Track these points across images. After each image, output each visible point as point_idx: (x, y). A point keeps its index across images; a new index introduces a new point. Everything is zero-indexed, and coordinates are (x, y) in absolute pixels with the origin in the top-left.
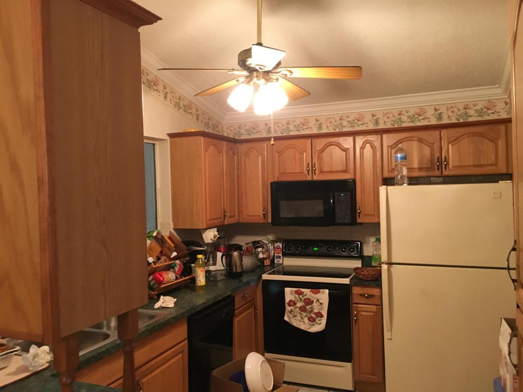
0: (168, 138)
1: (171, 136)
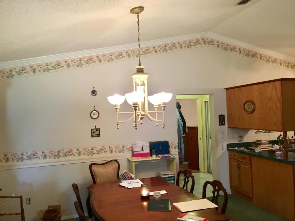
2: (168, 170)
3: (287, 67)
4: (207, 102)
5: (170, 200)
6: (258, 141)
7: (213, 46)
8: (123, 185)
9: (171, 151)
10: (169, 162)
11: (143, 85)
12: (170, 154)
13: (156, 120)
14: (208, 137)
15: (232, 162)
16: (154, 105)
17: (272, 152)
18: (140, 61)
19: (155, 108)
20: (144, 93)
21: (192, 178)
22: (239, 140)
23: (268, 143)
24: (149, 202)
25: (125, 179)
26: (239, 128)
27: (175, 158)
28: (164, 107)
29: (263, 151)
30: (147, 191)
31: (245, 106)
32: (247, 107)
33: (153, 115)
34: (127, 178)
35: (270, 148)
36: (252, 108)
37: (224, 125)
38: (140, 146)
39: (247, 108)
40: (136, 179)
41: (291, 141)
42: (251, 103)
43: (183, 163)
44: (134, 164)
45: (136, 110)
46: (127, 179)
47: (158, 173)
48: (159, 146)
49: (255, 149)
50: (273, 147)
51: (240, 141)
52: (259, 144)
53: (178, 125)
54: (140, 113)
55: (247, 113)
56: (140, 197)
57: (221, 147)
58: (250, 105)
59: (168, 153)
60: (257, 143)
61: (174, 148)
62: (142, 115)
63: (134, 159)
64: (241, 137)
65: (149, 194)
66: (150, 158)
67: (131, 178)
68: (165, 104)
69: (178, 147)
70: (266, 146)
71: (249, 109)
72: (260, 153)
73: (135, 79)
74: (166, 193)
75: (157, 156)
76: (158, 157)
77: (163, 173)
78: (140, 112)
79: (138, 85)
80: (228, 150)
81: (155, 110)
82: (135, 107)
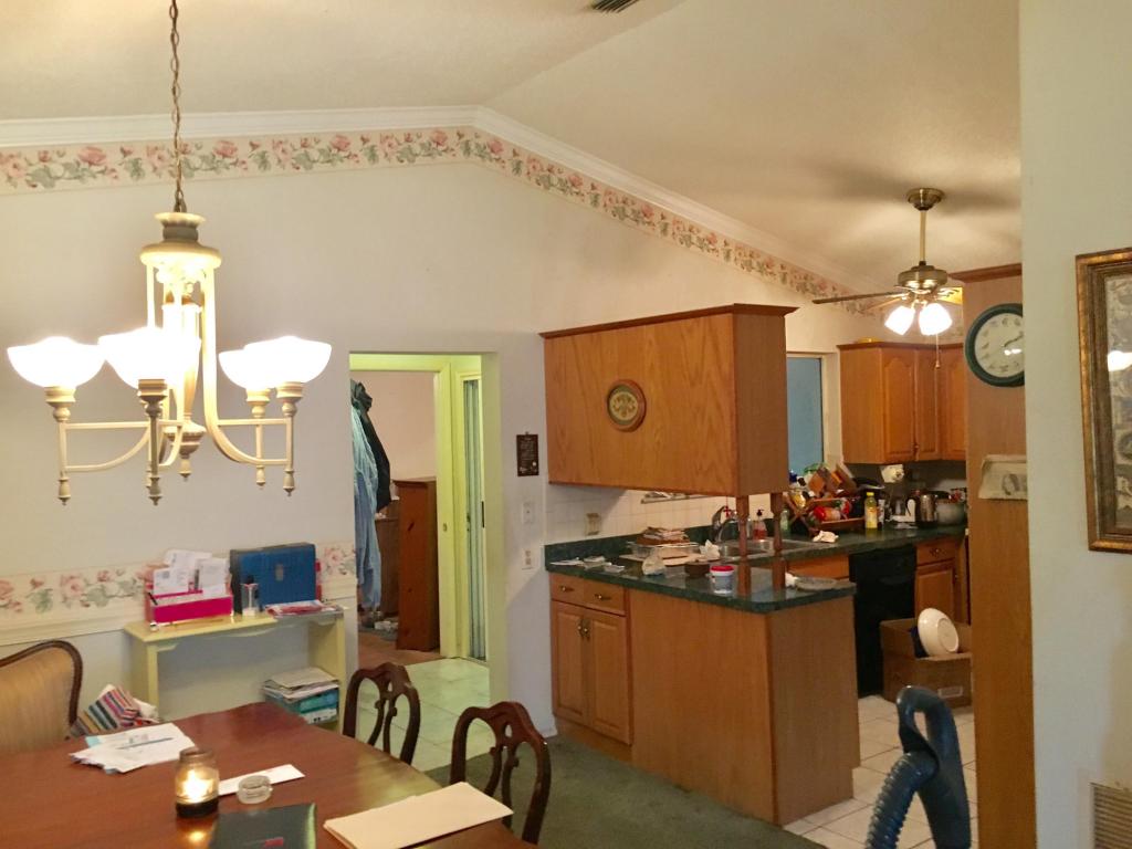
0: (837, 351)
1: (842, 348)
2: (313, 664)
3: (748, 266)
4: (473, 383)
5: (312, 810)
6: (652, 530)
7: (496, 166)
8: (94, 760)
9: (324, 586)
10: (318, 632)
11: (196, 297)
12: (319, 598)
13: (257, 459)
14: (473, 517)
15: (561, 614)
16: (248, 391)
17: (698, 572)
18: (179, 189)
19: (253, 404)
20: (201, 336)
21: (410, 700)
22: (588, 531)
23: (685, 538)
24: (213, 828)
25: (107, 728)
26: (590, 485)
27: (342, 615)
28: (293, 401)
29: (667, 566)
30: (208, 778)
31: (612, 402)
32: (617, 407)
33: (242, 436)
34: (118, 722)
35: (692, 558)
36: (635, 411)
37: (537, 474)
38: (183, 573)
39: (618, 410)
40: (162, 722)
41: (756, 527)
42: (632, 393)
43: (378, 626)
44: (152, 653)
45: (154, 414)
46: (115, 725)
47: (268, 683)
48: (272, 569)
49: (642, 563)
50: (699, 552)
51: (590, 534)
52: (655, 542)
53: (359, 477)
54: (179, 427)
55: (618, 429)
56: (174, 811)
57: (524, 558)
58: (629, 399)
59: (315, 592)
60: (648, 540)
61: (338, 571)
62: (187, 437)
63: (154, 629)
64: (594, 517)
65: (215, 791)
66: (231, 622)
67: (136, 720)
68: (296, 388)
69: (355, 568)
70: (679, 549)
71: (624, 414)
72: (660, 575)
73: (156, 271)
74: (297, 774)
75: (261, 610)
76: (266, 613)
77: (286, 681)
78: (179, 423)
79: (170, 299)
80: (549, 568)
81: (251, 416)
82: (154, 401)
